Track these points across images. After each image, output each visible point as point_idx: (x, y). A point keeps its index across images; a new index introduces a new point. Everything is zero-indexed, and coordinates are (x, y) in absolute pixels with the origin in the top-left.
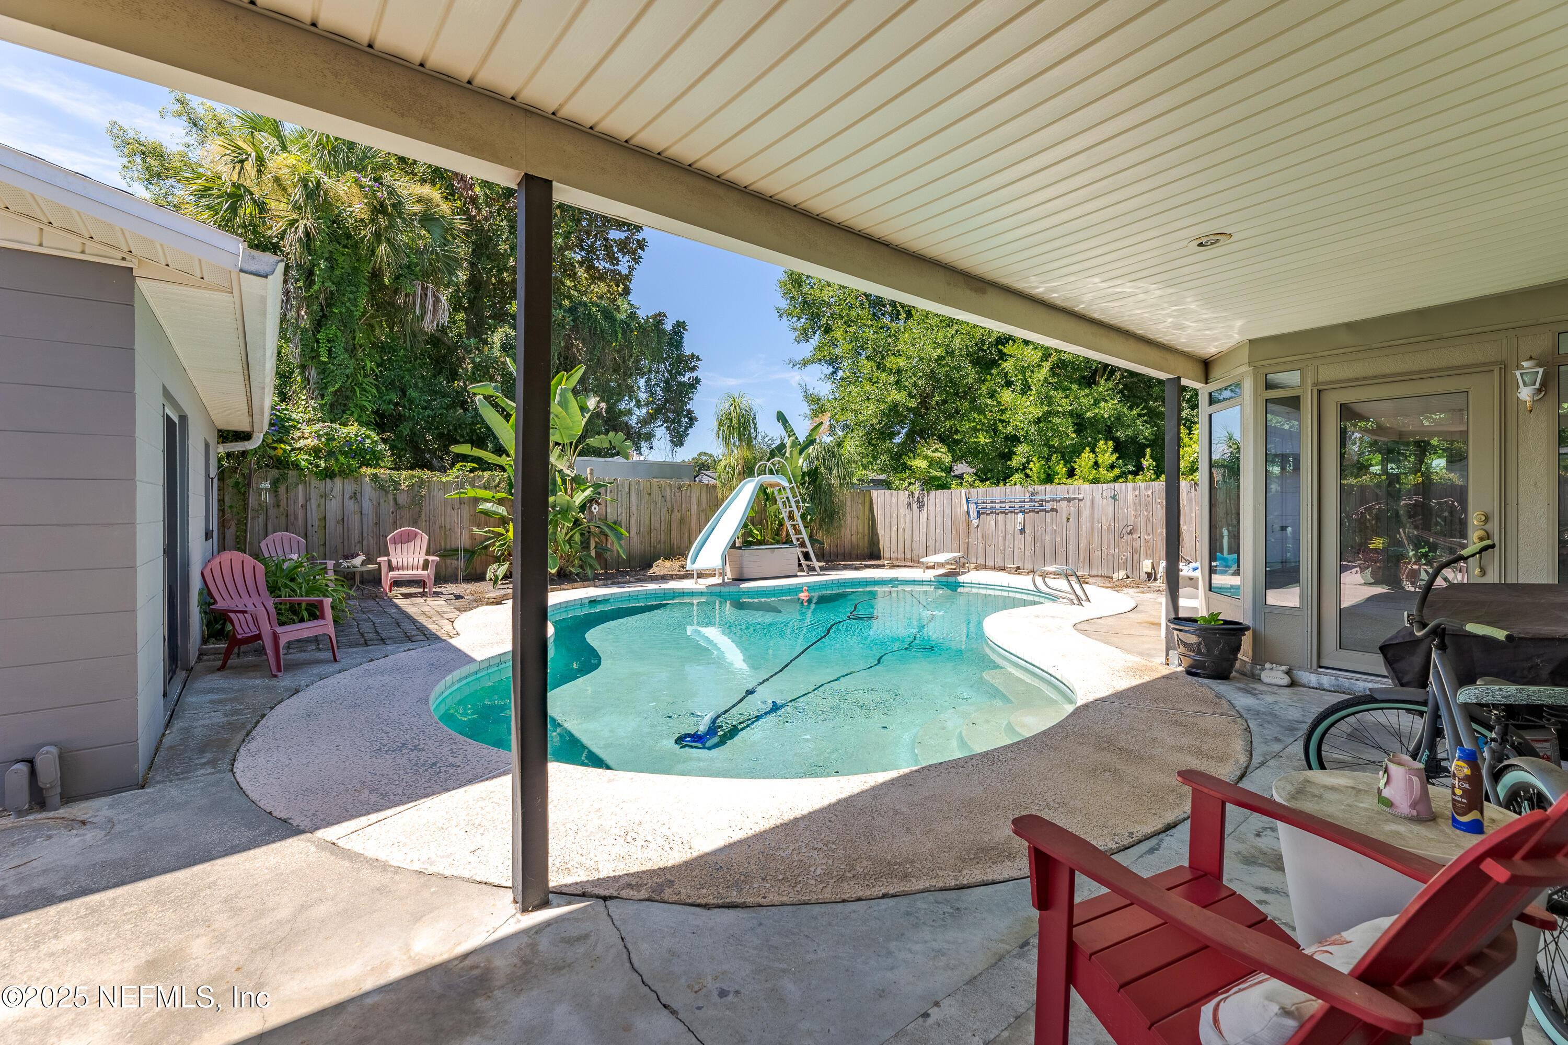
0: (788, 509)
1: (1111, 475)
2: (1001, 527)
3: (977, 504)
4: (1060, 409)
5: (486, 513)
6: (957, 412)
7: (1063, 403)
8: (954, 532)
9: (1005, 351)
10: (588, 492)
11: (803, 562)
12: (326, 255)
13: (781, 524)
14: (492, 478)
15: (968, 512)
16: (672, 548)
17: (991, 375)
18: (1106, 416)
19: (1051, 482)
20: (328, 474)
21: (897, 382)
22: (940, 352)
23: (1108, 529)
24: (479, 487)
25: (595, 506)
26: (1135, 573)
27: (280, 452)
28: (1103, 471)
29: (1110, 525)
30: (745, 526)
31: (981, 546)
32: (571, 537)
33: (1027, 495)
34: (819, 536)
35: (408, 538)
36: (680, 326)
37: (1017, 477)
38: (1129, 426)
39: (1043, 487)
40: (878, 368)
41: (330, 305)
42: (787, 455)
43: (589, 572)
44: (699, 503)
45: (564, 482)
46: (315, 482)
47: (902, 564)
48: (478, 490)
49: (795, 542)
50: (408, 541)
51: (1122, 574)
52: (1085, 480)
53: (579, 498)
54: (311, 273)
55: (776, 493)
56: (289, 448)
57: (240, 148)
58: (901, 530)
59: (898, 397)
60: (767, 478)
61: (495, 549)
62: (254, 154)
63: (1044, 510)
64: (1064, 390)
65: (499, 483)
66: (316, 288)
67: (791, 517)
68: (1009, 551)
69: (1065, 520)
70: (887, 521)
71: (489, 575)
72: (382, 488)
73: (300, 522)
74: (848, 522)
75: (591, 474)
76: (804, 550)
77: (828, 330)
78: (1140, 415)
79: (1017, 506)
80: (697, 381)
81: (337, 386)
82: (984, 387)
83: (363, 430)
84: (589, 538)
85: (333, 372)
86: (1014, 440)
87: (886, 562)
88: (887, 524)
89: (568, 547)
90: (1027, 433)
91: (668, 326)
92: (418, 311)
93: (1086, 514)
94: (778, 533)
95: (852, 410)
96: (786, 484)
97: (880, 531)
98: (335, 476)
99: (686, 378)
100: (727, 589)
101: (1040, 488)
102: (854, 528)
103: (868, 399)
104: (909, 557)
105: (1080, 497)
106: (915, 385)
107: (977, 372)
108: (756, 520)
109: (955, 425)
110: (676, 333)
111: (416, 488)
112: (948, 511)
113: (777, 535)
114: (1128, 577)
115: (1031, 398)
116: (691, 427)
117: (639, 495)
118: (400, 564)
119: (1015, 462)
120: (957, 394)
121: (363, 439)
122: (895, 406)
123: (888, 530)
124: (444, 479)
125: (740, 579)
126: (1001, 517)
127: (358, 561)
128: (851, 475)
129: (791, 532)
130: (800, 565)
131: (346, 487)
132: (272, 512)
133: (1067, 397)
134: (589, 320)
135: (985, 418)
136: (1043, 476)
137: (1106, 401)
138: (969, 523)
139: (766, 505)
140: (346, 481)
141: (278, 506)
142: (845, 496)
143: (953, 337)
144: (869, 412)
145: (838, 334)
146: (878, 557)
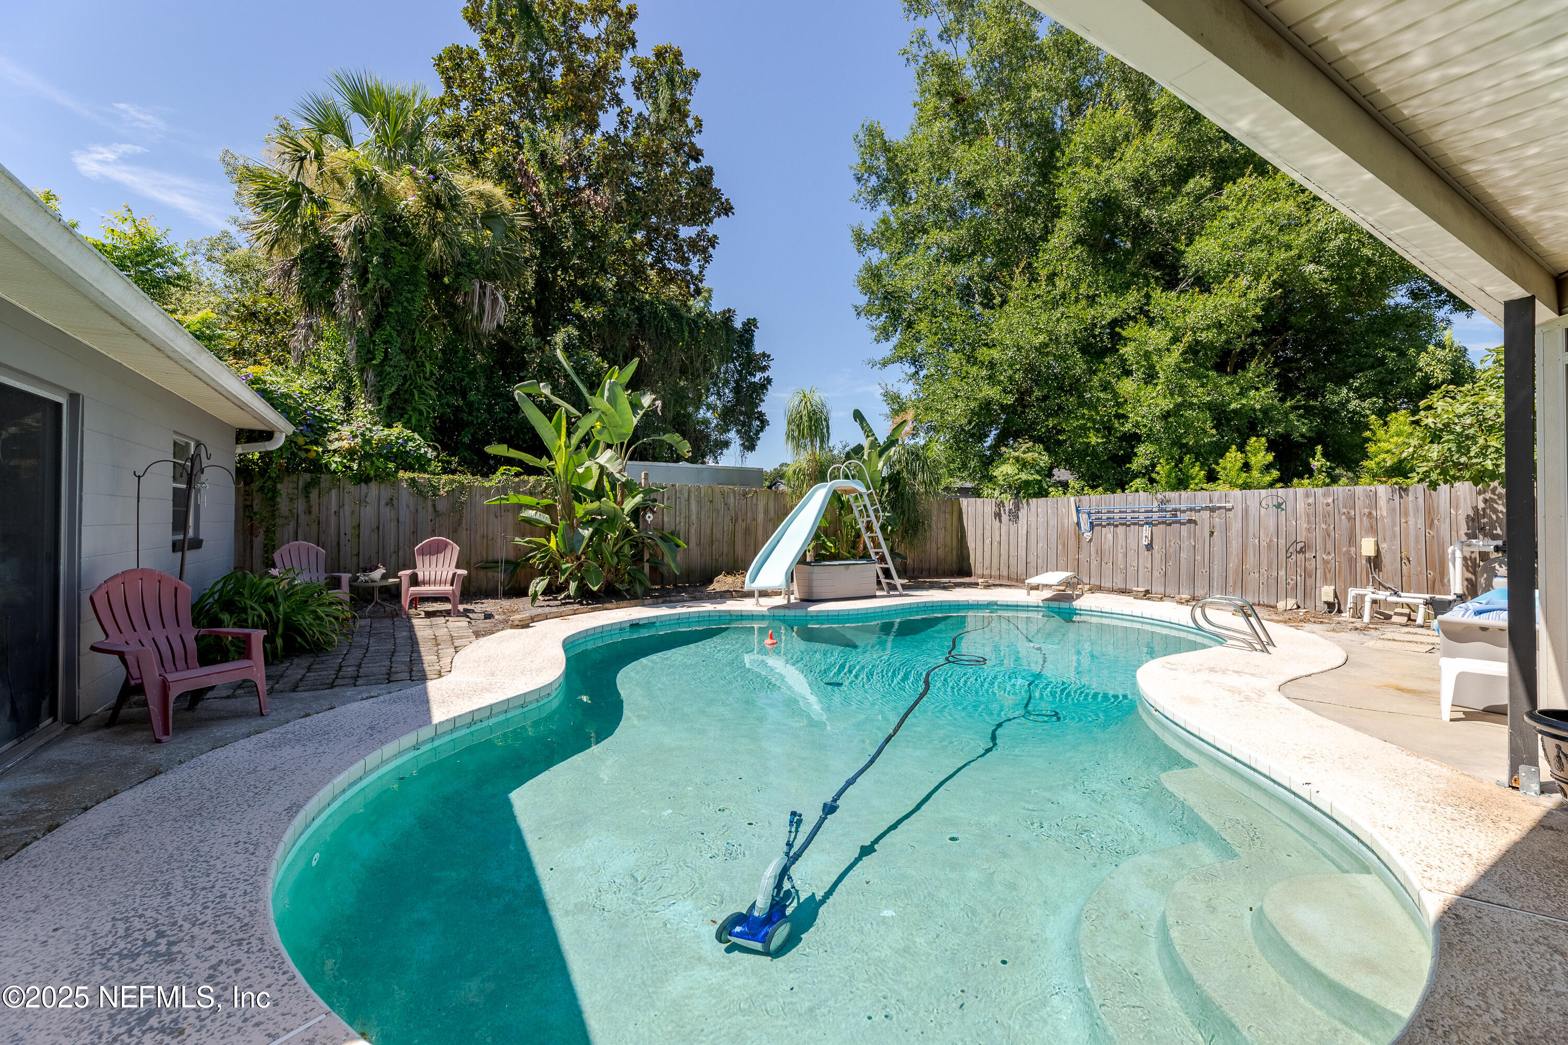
0: (866, 519)
1: (1268, 479)
2: (1121, 541)
3: (1089, 514)
4: (1195, 400)
5: (528, 521)
6: (1061, 408)
7: (1199, 393)
8: (1060, 547)
9: (1124, 333)
10: (639, 498)
11: (884, 581)
12: (380, 251)
13: (858, 535)
14: (539, 483)
15: (1078, 524)
16: (735, 561)
17: (1105, 364)
18: (1258, 406)
19: (1186, 488)
20: (363, 478)
21: (990, 377)
22: (1042, 338)
23: (1269, 546)
24: (524, 493)
25: (649, 514)
26: (1308, 602)
27: (312, 455)
28: (1255, 474)
29: (1271, 541)
30: (817, 537)
31: (1094, 563)
32: (621, 548)
33: (1156, 504)
34: (901, 550)
35: (436, 550)
36: (750, 325)
37: (1138, 482)
38: (1279, 422)
39: (1177, 494)
40: (968, 362)
41: (385, 305)
42: (865, 457)
43: (639, 589)
44: (766, 511)
45: (613, 488)
46: (350, 487)
47: (997, 582)
48: (521, 497)
49: (874, 557)
50: (438, 552)
51: (1291, 603)
52: (1233, 485)
53: (630, 504)
54: (365, 271)
55: (852, 500)
56: (320, 450)
57: (301, 146)
58: (995, 544)
59: (991, 393)
60: (841, 483)
61: (537, 561)
62: (313, 152)
63: (1179, 522)
64: (1199, 378)
65: (546, 488)
66: (370, 285)
67: (869, 528)
68: (1131, 570)
69: (1207, 534)
70: (979, 532)
71: (531, 590)
72: (420, 493)
73: (333, 530)
74: (934, 534)
75: (646, 479)
76: (884, 566)
77: (910, 325)
78: (1295, 408)
79: (1142, 516)
80: (769, 380)
81: (393, 389)
82: (1095, 378)
83: (408, 432)
84: (643, 551)
85: (389, 373)
86: (1133, 439)
87: (980, 581)
88: (979, 537)
89: (616, 560)
90: (1151, 430)
91: (738, 324)
92: (476, 310)
93: (1236, 526)
94: (854, 545)
95: (937, 410)
96: (862, 489)
97: (971, 544)
98: (371, 480)
99: (758, 377)
100: (791, 613)
101: (1174, 495)
102: (941, 541)
103: (957, 396)
104: (1005, 574)
105: (1229, 505)
106: (1010, 379)
107: (1087, 362)
108: (830, 531)
109: (1060, 423)
110: (746, 331)
111: (457, 494)
112: (1052, 522)
113: (853, 548)
114: (1299, 607)
115: (1159, 388)
116: (762, 430)
117: (699, 502)
118: (427, 578)
119: (1136, 465)
120: (1061, 388)
121: (406, 442)
122: (987, 405)
123: (979, 543)
124: (487, 484)
125: (809, 600)
126: (1121, 529)
127: (377, 574)
128: (938, 481)
129: (870, 545)
130: (879, 583)
131: (382, 492)
132: (303, 518)
133: (1202, 386)
134: (655, 319)
135: (1097, 413)
136: (1173, 481)
137: (1257, 389)
138: (1079, 537)
139: (840, 514)
140: (383, 486)
141: (310, 512)
142: (930, 505)
143: (1058, 320)
144: (958, 412)
145: (922, 326)
146: (969, 574)
